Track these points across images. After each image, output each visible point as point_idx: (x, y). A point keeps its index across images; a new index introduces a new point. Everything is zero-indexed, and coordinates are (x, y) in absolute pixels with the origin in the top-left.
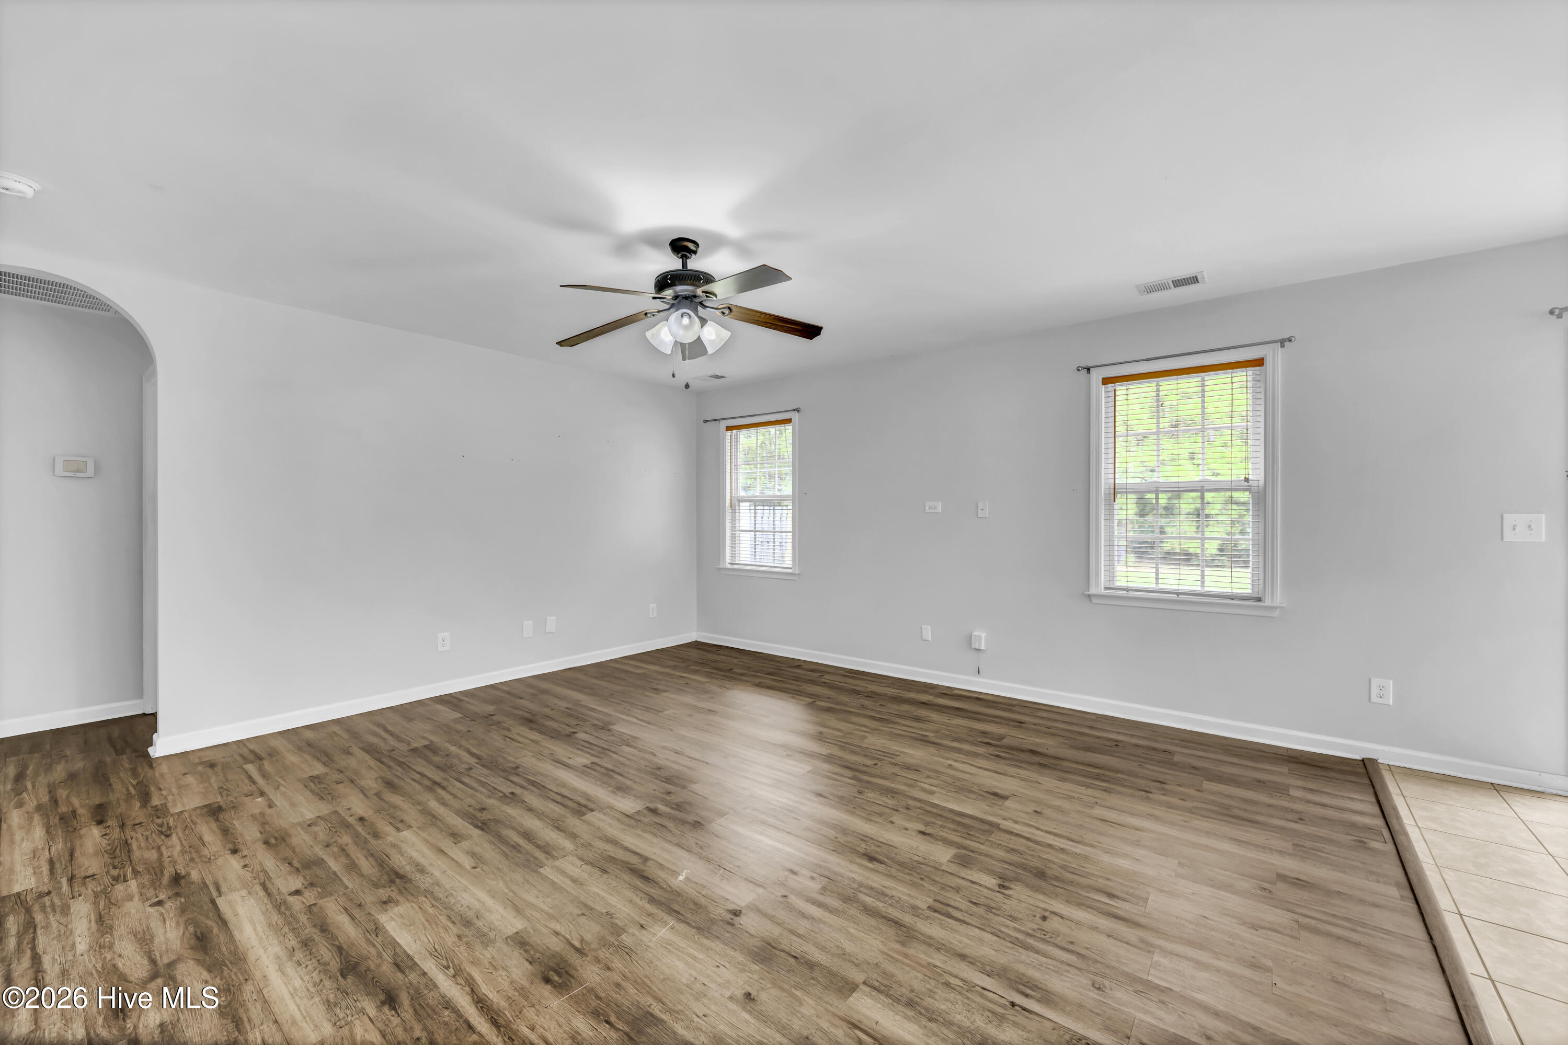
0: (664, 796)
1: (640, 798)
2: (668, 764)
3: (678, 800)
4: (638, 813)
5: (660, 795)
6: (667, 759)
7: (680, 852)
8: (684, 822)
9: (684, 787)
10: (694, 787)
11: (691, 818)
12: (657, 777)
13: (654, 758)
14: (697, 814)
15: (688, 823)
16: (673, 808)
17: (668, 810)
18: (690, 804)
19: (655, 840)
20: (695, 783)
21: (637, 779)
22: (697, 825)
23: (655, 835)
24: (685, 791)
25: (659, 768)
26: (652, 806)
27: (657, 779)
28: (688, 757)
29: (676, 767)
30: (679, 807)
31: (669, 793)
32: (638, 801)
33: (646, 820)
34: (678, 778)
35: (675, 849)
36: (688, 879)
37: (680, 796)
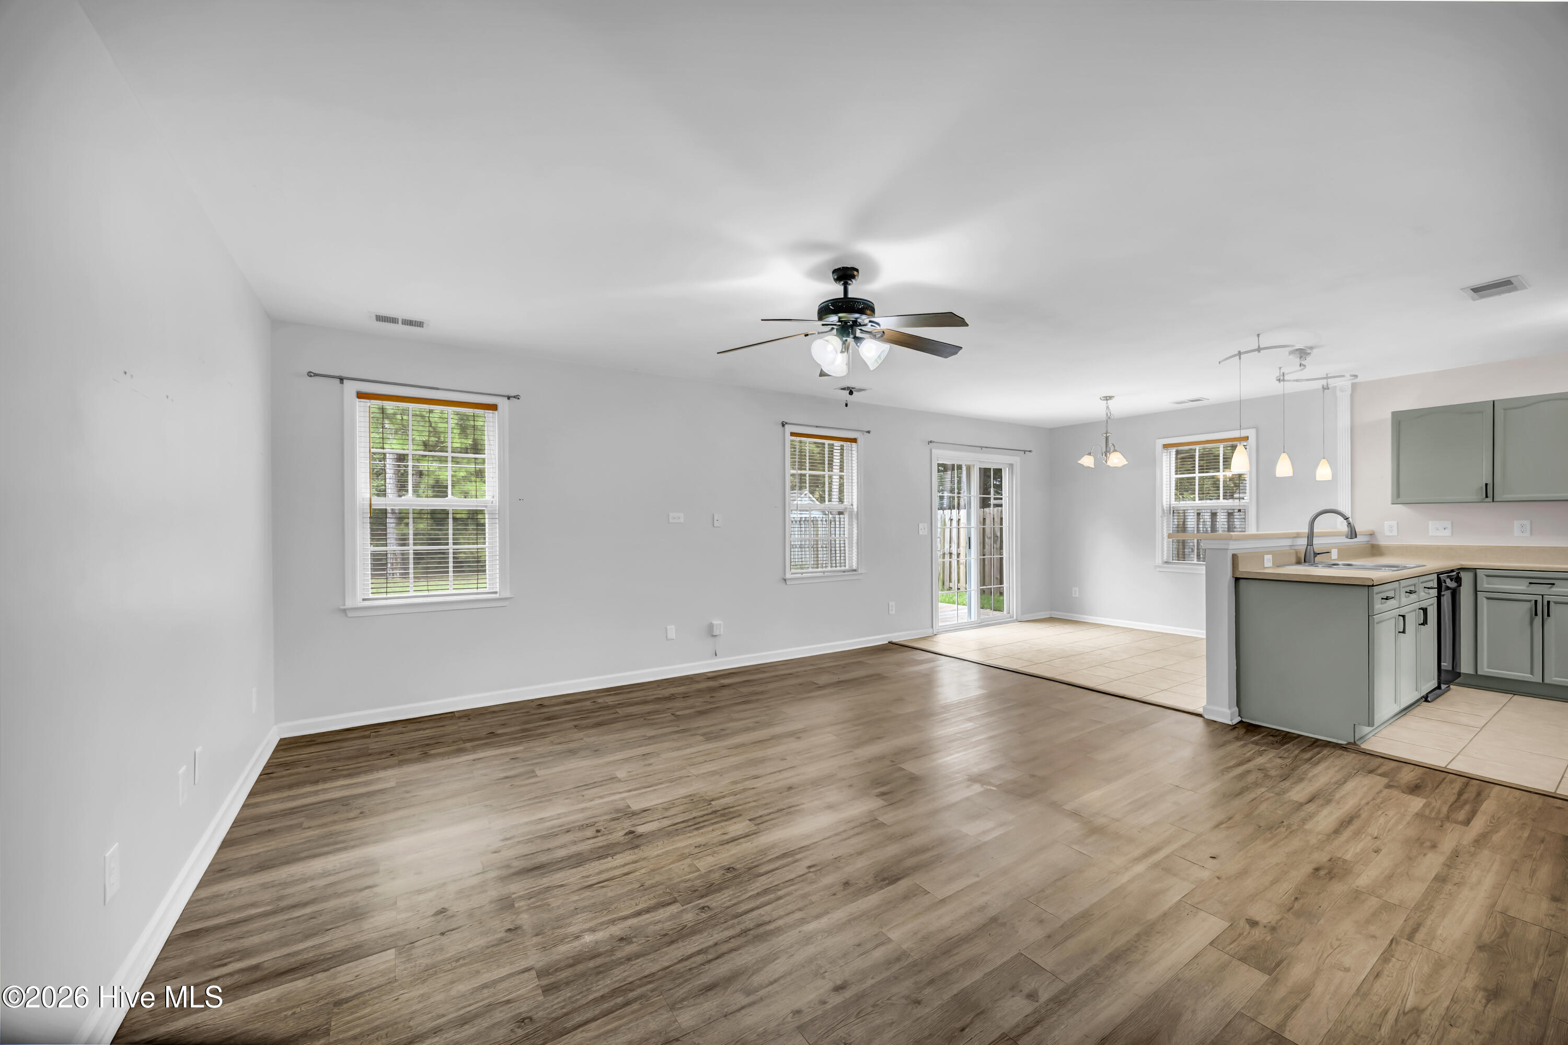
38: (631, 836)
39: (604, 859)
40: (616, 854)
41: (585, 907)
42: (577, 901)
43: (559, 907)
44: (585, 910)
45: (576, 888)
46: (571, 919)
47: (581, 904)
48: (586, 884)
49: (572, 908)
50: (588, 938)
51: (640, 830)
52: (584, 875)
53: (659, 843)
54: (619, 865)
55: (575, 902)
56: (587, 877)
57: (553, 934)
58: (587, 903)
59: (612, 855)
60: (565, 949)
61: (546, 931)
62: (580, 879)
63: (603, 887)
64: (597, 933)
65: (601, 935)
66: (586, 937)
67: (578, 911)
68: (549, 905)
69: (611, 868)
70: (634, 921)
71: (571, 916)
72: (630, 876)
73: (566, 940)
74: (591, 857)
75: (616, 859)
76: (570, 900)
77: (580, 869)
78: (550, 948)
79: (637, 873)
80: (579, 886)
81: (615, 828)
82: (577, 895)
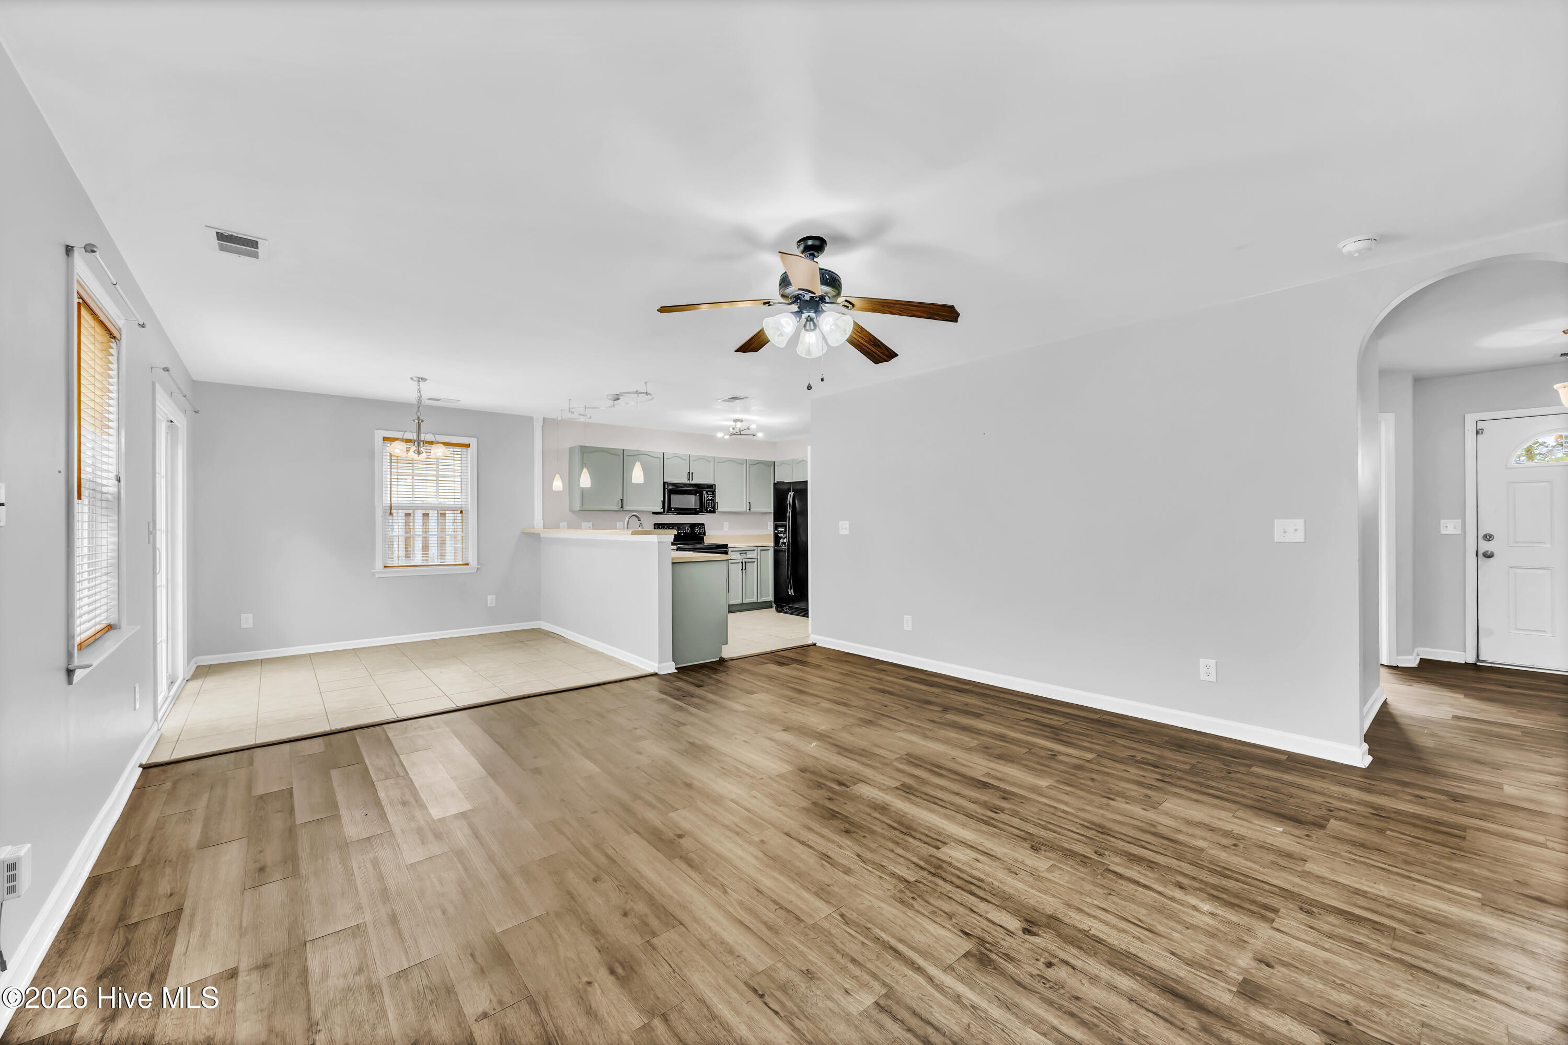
0: (834, 797)
1: (857, 797)
2: (837, 838)
3: (820, 792)
4: (855, 784)
5: (839, 798)
6: (841, 847)
7: (815, 755)
8: (814, 773)
9: (815, 804)
10: (805, 804)
11: (808, 775)
12: (846, 819)
13: (858, 849)
14: (803, 778)
15: (811, 772)
16: (824, 784)
17: (829, 784)
18: (809, 787)
19: (835, 763)
20: (804, 808)
21: (868, 818)
22: (803, 770)
23: (836, 766)
24: (814, 800)
25: (847, 832)
26: (843, 788)
27: (847, 817)
28: (810, 847)
29: (825, 831)
30: (819, 785)
31: (830, 799)
32: (859, 794)
33: (845, 777)
34: (823, 817)
35: (819, 757)
36: (811, 743)
37: (818, 795)
38: (1034, 929)
39: (1097, 937)
40: (1080, 931)
41: (1179, 922)
42: (1177, 932)
43: (1200, 942)
44: (1181, 921)
45: (1164, 940)
46: (1203, 927)
47: (1179, 927)
48: (1150, 935)
49: (1189, 931)
50: (1206, 907)
51: (1014, 924)
52: (1139, 943)
53: (1031, 901)
54: (1096, 921)
55: (1181, 933)
56: (1139, 939)
57: (1231, 932)
58: (1172, 923)
59: (1086, 933)
60: (1233, 916)
61: (1235, 938)
62: (1148, 943)
63: (1140, 921)
64: (1195, 904)
65: (1193, 901)
66: (1205, 909)
67: (1188, 925)
68: (1206, 950)
69: (1108, 925)
70: (1156, 887)
71: (1199, 927)
72: (1104, 906)
73: (1224, 920)
74: (1107, 949)
75: (1089, 926)
76: (1182, 937)
77: (1132, 950)
78: (1244, 926)
79: (1096, 902)
80: (1158, 939)
81: (1031, 950)
82: (1172, 935)
